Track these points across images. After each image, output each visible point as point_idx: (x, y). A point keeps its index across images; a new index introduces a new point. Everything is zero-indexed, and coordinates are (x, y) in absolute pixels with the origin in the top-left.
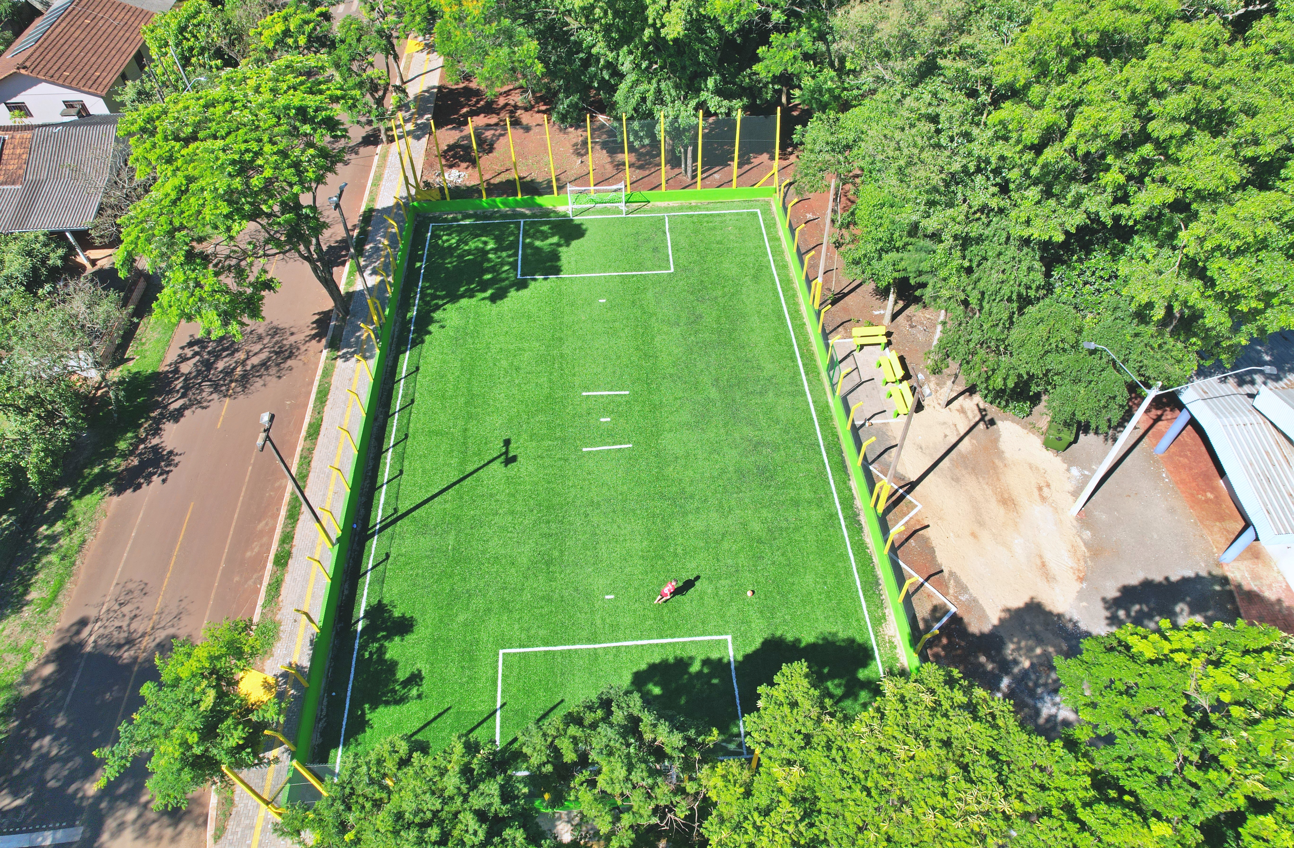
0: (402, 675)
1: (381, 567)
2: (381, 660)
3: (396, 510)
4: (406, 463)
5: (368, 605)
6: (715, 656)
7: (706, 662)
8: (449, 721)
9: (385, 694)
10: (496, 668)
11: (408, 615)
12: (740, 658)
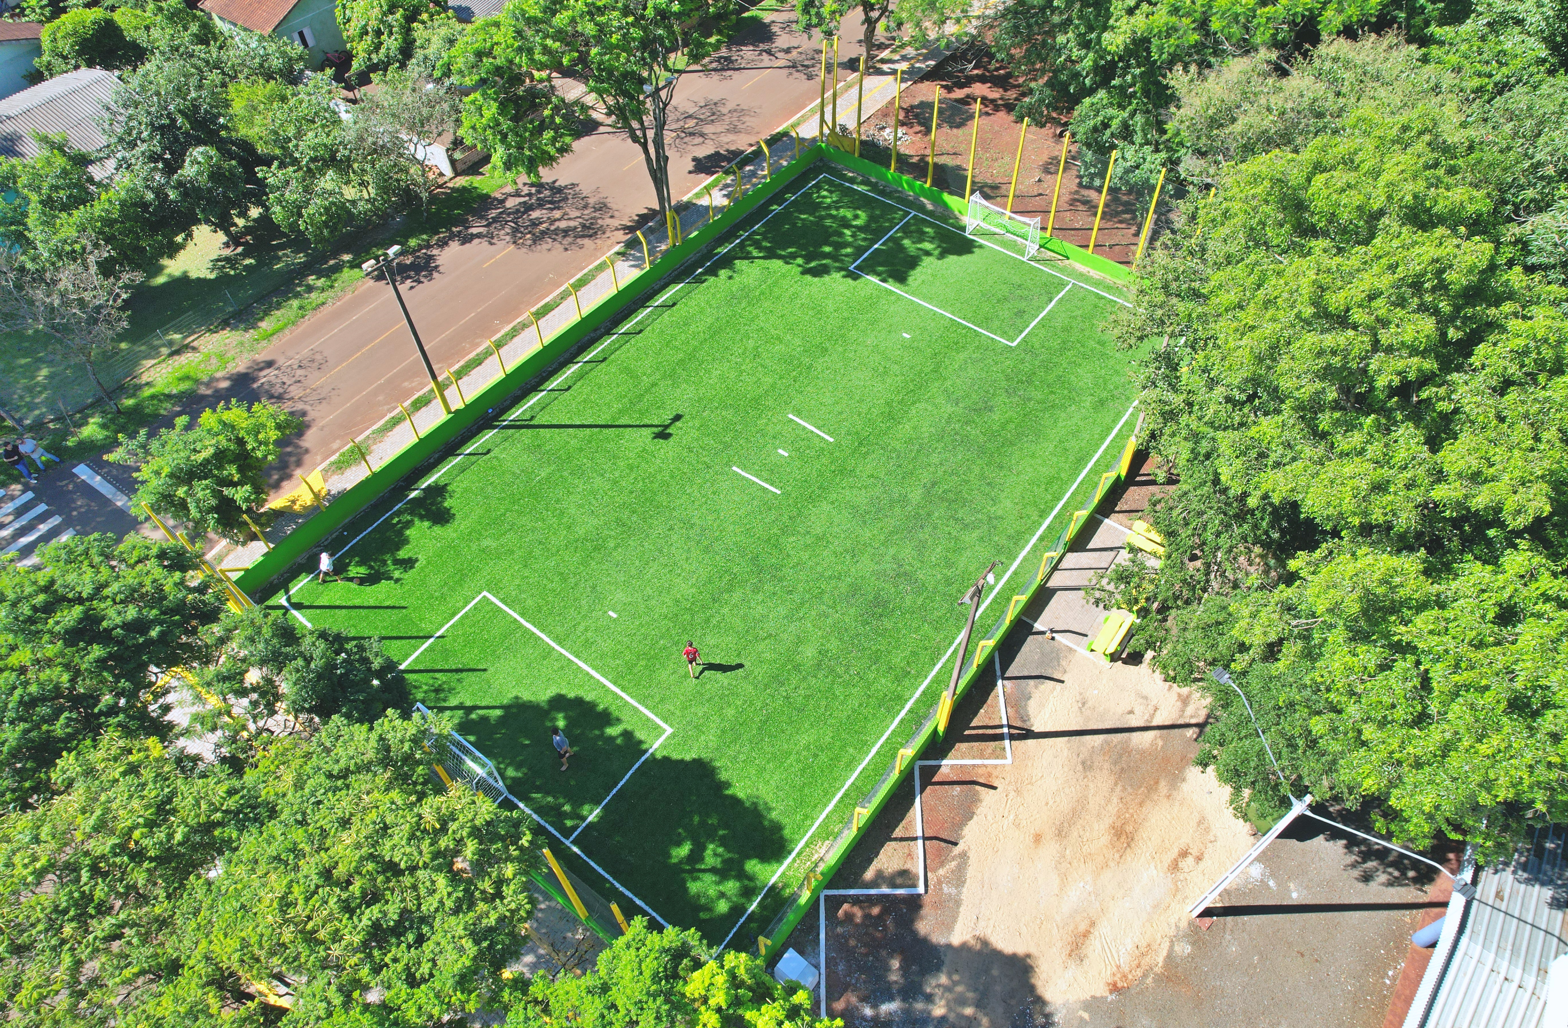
0: (402, 554)
1: (473, 458)
2: (400, 533)
3: (532, 418)
4: (579, 384)
5: (436, 482)
6: (640, 735)
7: (627, 735)
8: (394, 617)
9: (375, 561)
10: (467, 603)
11: (453, 511)
12: (659, 756)
